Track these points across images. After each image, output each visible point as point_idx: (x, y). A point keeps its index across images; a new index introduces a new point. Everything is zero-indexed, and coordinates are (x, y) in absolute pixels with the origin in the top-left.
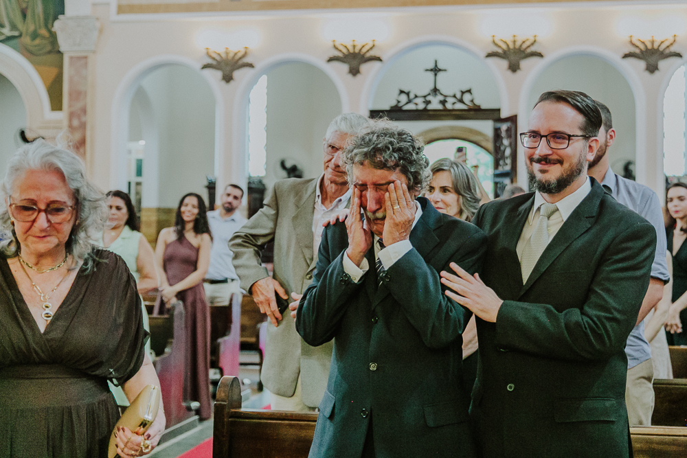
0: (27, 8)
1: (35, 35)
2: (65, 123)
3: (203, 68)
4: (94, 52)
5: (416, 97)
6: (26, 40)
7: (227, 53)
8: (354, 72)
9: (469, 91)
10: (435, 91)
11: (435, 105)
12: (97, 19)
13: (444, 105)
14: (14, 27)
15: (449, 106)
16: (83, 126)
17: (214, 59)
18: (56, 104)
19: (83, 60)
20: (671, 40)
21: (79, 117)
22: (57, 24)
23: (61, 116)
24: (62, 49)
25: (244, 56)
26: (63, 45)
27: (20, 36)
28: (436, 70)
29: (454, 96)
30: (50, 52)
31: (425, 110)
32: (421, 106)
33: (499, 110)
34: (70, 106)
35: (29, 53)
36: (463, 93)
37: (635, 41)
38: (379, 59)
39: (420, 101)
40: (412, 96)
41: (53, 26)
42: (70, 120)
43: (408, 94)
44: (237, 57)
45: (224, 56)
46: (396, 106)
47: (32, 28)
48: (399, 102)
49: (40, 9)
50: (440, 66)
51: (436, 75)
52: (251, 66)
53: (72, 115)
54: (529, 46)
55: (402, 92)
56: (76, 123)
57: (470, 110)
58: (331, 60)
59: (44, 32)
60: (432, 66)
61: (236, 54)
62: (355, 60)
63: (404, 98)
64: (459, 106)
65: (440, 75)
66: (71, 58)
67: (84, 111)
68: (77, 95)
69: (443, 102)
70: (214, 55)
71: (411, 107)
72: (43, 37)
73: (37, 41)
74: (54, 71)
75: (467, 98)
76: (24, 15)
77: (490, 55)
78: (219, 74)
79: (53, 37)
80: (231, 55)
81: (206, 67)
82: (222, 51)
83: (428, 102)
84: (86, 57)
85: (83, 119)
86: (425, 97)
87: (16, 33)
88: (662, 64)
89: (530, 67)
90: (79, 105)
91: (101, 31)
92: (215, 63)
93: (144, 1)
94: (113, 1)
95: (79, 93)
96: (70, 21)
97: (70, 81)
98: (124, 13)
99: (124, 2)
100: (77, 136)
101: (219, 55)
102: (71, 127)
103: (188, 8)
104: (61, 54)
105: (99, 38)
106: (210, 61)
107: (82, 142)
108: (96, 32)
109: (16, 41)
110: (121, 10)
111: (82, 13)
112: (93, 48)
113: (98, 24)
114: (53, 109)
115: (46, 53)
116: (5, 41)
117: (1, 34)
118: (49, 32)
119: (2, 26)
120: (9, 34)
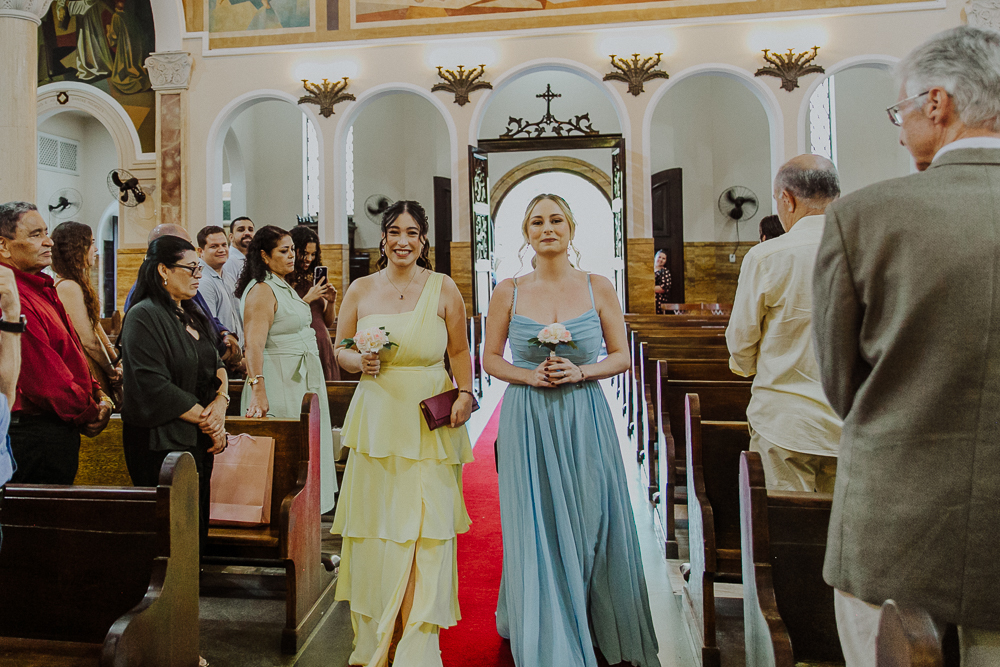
0: (115, 46)
2: (159, 164)
3: (300, 102)
4: (187, 89)
5: (528, 125)
6: (117, 79)
7: (326, 85)
8: (462, 100)
9: (586, 117)
10: (549, 117)
11: (549, 132)
12: (189, 54)
13: (559, 133)
14: (102, 66)
15: (564, 133)
16: (177, 166)
17: (311, 92)
18: (148, 145)
19: (175, 97)
20: (811, 52)
21: (172, 158)
22: (147, 61)
23: (150, 156)
25: (343, 88)
26: (155, 82)
27: (109, 75)
28: (549, 96)
29: (570, 123)
30: (140, 91)
31: (538, 137)
32: (534, 135)
33: (621, 135)
34: (162, 146)
35: (118, 93)
36: (578, 119)
37: (769, 55)
38: (488, 86)
39: (531, 129)
40: (523, 124)
41: (143, 64)
42: (164, 161)
43: (519, 122)
44: (336, 89)
45: (322, 88)
46: (507, 135)
47: (121, 67)
48: (510, 131)
49: (129, 47)
50: (554, 90)
51: (549, 101)
52: (351, 98)
53: (165, 156)
54: (652, 66)
55: (512, 120)
56: (169, 163)
57: (588, 136)
58: (436, 89)
59: (133, 70)
60: (544, 91)
61: (335, 85)
62: (462, 86)
63: (514, 127)
64: (575, 133)
65: (554, 101)
66: (163, 95)
67: (178, 151)
68: (170, 134)
69: (557, 130)
70: (312, 88)
71: (523, 135)
72: (134, 76)
73: (127, 81)
74: (145, 111)
75: (583, 124)
76: (113, 54)
77: (608, 78)
78: (317, 108)
79: (144, 75)
80: (330, 86)
81: (303, 100)
82: (320, 83)
83: (543, 130)
84: (179, 94)
85: (177, 159)
86: (537, 124)
87: (105, 73)
88: (801, 80)
89: (654, 89)
90: (172, 144)
91: (192, 67)
92: (312, 95)
93: (237, 34)
94: (205, 35)
95: (172, 132)
96: (161, 59)
97: (163, 120)
98: (216, 47)
99: (216, 36)
100: (170, 178)
101: (317, 87)
102: (164, 167)
103: (283, 40)
104: (153, 92)
105: (191, 75)
106: (308, 94)
107: (177, 183)
108: (188, 69)
109: (105, 81)
110: (213, 44)
111: (173, 49)
112: (185, 84)
113: (190, 60)
114: (145, 150)
115: (137, 92)
116: (94, 81)
117: (91, 74)
118: (139, 69)
119: (90, 66)
120: (98, 74)
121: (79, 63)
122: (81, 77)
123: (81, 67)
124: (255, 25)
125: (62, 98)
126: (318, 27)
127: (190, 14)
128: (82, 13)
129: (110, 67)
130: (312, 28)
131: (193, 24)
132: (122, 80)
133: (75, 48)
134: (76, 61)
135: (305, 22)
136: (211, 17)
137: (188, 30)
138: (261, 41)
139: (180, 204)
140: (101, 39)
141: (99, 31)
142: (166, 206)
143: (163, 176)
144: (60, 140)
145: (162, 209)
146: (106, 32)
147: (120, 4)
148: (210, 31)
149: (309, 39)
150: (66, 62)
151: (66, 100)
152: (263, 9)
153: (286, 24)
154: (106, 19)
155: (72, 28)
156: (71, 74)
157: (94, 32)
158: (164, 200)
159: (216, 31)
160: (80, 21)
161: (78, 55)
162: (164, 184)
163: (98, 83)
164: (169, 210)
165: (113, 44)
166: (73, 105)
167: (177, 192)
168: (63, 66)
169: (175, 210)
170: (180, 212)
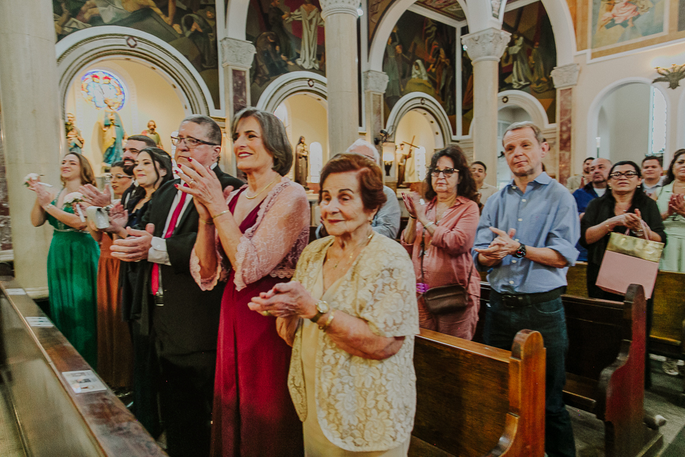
0: (534, 67)
1: (539, 82)
2: (558, 130)
3: (653, 82)
4: (576, 85)
6: (534, 86)
7: (673, 69)
12: (578, 64)
14: (527, 80)
16: (569, 130)
17: (663, 74)
18: (552, 119)
19: (569, 91)
21: (566, 125)
23: (553, 125)
24: (555, 87)
26: (557, 84)
27: (530, 84)
30: (547, 90)
34: (561, 119)
35: (535, 93)
41: (550, 74)
42: (561, 127)
45: (671, 71)
47: (537, 78)
49: (542, 67)
53: (562, 124)
56: (564, 128)
59: (544, 79)
66: (561, 91)
67: (570, 121)
68: (565, 112)
70: (663, 72)
72: (545, 82)
73: (539, 86)
74: (549, 101)
76: (532, 72)
78: (667, 84)
79: (550, 81)
80: (677, 69)
81: (656, 81)
82: (669, 68)
84: (571, 89)
85: (569, 125)
87: (528, 83)
90: (567, 118)
91: (580, 72)
92: (664, 77)
93: (609, 47)
94: (588, 52)
95: (567, 111)
96: (560, 70)
97: (561, 104)
98: (595, 57)
99: (596, 50)
100: (565, 136)
101: (667, 71)
102: (561, 131)
103: (642, 45)
104: (554, 90)
105: (579, 76)
106: (660, 76)
107: (569, 139)
108: (577, 73)
109: (528, 87)
110: (594, 56)
111: (568, 63)
112: (575, 83)
113: (578, 68)
114: (550, 122)
115: (546, 91)
116: (522, 88)
117: (520, 85)
118: (547, 78)
119: (520, 80)
120: (524, 84)
121: (513, 80)
122: (515, 87)
123: (515, 82)
124: (622, 39)
125: (505, 100)
126: (670, 31)
127: (579, 40)
128: (516, 52)
129: (530, 79)
130: (665, 32)
131: (581, 46)
132: (538, 85)
133: (511, 72)
134: (513, 79)
135: (660, 29)
136: (593, 39)
137: (578, 50)
138: (627, 48)
139: (570, 150)
140: (526, 65)
141: (525, 60)
142: (563, 152)
143: (561, 135)
144: (502, 122)
145: (560, 154)
146: (528, 60)
147: (537, 43)
148: (592, 48)
149: (663, 40)
150: (507, 81)
151: (507, 101)
152: (628, 28)
153: (645, 34)
154: (529, 53)
155: (510, 62)
156: (510, 87)
157: (522, 62)
158: (561, 149)
159: (596, 47)
160: (515, 57)
161: (513, 76)
162: (561, 140)
163: (525, 89)
164: (564, 154)
165: (532, 66)
166: (511, 103)
167: (568, 144)
168: (505, 83)
169: (567, 154)
170: (570, 155)
